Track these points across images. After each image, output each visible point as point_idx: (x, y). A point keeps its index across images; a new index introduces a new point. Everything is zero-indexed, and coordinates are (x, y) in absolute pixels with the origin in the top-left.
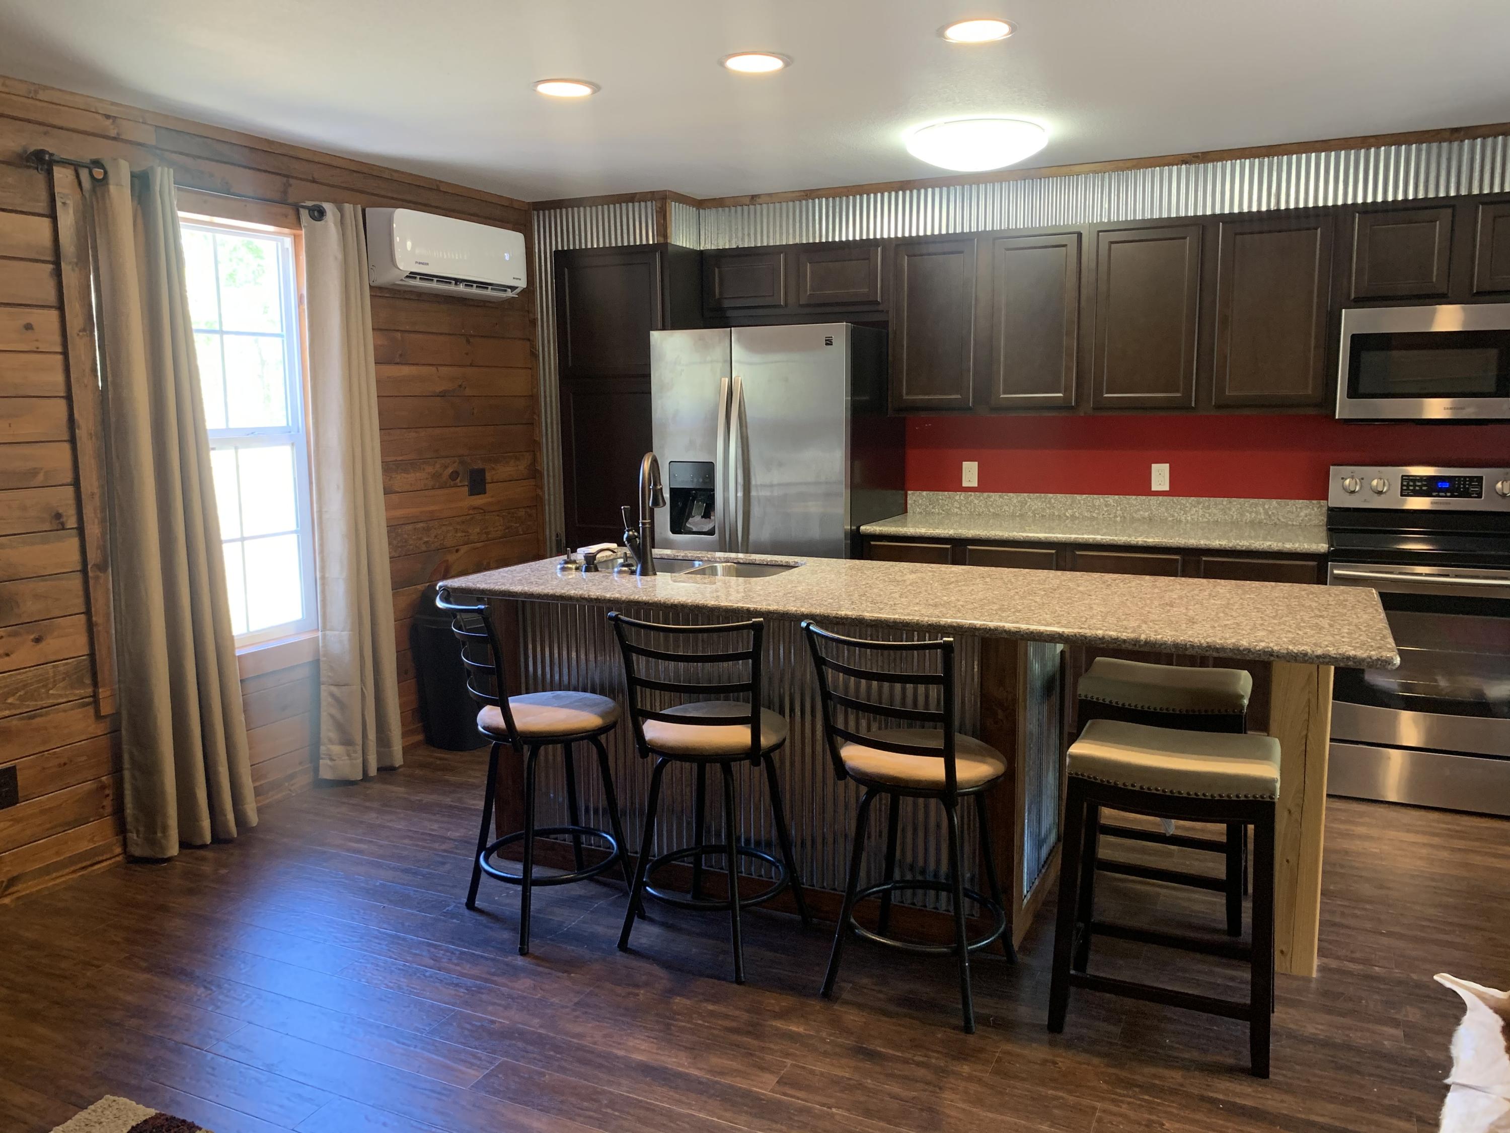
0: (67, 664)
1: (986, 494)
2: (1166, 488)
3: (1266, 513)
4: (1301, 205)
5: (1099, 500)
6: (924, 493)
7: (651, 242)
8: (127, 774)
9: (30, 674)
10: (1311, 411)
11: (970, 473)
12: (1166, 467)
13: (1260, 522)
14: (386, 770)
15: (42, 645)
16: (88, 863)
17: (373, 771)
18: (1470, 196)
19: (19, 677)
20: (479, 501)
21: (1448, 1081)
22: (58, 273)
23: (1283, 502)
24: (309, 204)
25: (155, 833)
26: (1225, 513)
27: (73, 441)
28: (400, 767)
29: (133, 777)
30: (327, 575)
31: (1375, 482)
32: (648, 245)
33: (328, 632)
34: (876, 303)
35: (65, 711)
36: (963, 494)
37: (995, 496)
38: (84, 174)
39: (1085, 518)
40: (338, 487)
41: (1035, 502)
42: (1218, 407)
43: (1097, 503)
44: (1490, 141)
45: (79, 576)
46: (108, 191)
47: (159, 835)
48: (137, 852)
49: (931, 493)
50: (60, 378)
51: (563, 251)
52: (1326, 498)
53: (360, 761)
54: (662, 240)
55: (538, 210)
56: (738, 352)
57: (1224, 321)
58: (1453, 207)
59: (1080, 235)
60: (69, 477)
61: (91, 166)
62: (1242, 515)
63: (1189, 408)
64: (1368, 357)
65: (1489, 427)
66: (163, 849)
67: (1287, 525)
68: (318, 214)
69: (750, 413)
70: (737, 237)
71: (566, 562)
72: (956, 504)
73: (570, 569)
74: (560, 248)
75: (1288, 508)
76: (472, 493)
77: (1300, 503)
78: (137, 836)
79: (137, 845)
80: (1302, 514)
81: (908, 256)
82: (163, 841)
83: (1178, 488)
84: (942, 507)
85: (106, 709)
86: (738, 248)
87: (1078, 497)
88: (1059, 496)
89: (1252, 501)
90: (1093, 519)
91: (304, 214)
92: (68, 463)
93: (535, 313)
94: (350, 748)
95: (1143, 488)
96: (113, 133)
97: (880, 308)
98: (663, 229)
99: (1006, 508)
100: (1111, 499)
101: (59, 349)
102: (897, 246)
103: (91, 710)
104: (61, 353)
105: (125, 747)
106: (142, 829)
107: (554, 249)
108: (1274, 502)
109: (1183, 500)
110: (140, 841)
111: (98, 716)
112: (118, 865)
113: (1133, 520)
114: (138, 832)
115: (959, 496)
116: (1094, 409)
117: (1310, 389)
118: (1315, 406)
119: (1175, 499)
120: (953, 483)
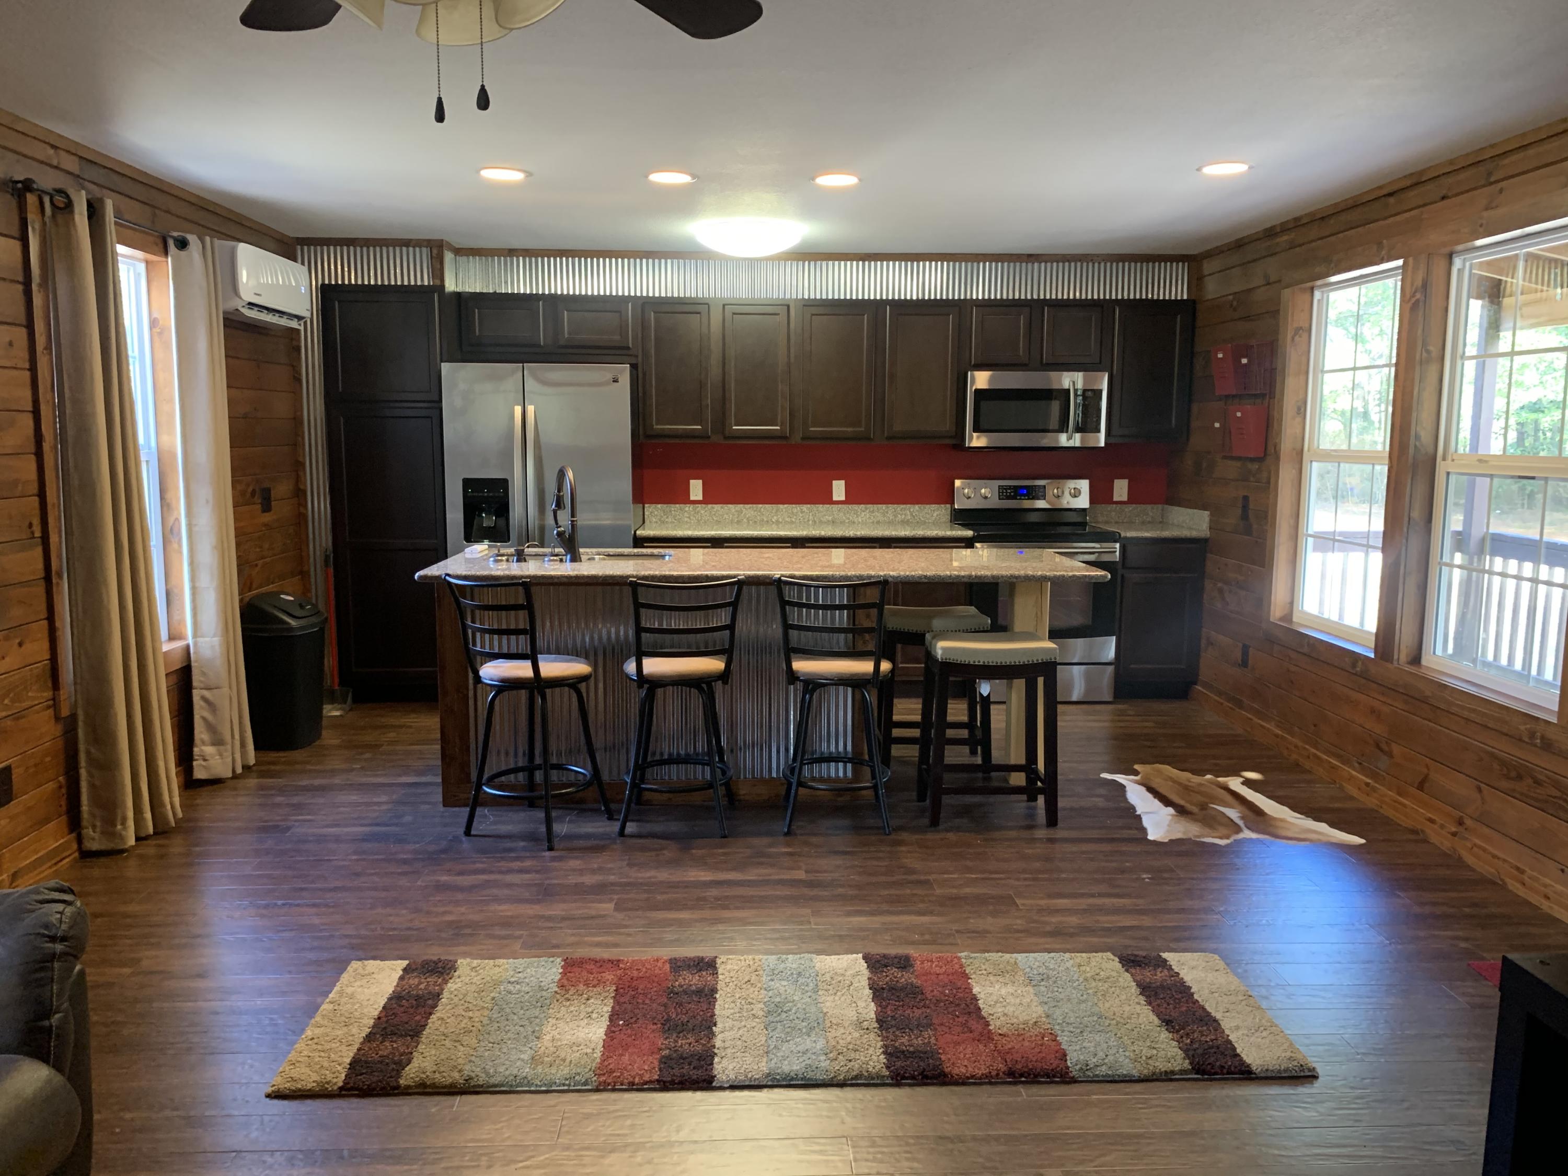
0: (37, 668)
1: (710, 506)
2: (843, 498)
3: (911, 514)
4: (932, 297)
5: (796, 508)
6: (659, 506)
7: (426, 283)
8: (83, 772)
9: (17, 677)
10: (948, 441)
11: (696, 489)
12: (843, 482)
13: (908, 521)
14: (246, 768)
15: (24, 647)
16: (58, 859)
17: (239, 770)
18: (1039, 300)
19: (11, 679)
20: (267, 518)
21: (1138, 813)
22: (28, 293)
23: (922, 506)
24: (175, 234)
25: (116, 826)
26: (884, 516)
27: (39, 454)
28: (254, 765)
29: (90, 774)
30: (197, 585)
31: (983, 491)
32: (422, 286)
33: (198, 639)
34: (628, 348)
35: (38, 713)
36: (692, 506)
37: (717, 507)
38: (47, 200)
39: (786, 522)
40: (207, 502)
41: (748, 510)
42: (888, 438)
43: (795, 511)
44: (1049, 264)
45: (42, 582)
46: (73, 219)
47: (119, 827)
48: (94, 846)
49: (665, 506)
50: (28, 394)
51: (330, 285)
52: (953, 503)
53: (230, 760)
54: (438, 282)
55: (302, 246)
56: (530, 384)
57: (892, 376)
58: (1031, 307)
59: (788, 306)
60: (34, 488)
61: (54, 193)
62: (896, 516)
63: (869, 439)
64: (984, 405)
65: (1054, 453)
66: (122, 838)
67: (925, 522)
68: (182, 244)
69: (543, 439)
70: (494, 283)
71: (498, 555)
72: (686, 514)
73: (502, 561)
74: (327, 282)
75: (926, 511)
76: (264, 511)
77: (934, 506)
78: (94, 832)
79: (93, 839)
80: (935, 515)
81: (655, 312)
82: (124, 833)
83: (852, 498)
84: (674, 517)
85: (65, 712)
86: (495, 292)
87: (781, 506)
88: (767, 506)
89: (902, 506)
90: (792, 522)
91: (171, 243)
92: (33, 475)
93: (299, 340)
94: (222, 748)
95: (826, 498)
96: (55, 163)
97: (630, 352)
98: (439, 273)
99: (726, 516)
100: (805, 507)
101: (27, 366)
102: (644, 304)
103: (51, 712)
104: (28, 370)
105: (82, 747)
106: (98, 824)
107: (320, 282)
108: (917, 507)
109: (855, 507)
110: (96, 836)
111: (57, 718)
112: (75, 860)
113: (821, 522)
114: (94, 827)
115: (688, 508)
116: (803, 439)
117: (948, 426)
118: (951, 437)
119: (850, 506)
120: (683, 497)
